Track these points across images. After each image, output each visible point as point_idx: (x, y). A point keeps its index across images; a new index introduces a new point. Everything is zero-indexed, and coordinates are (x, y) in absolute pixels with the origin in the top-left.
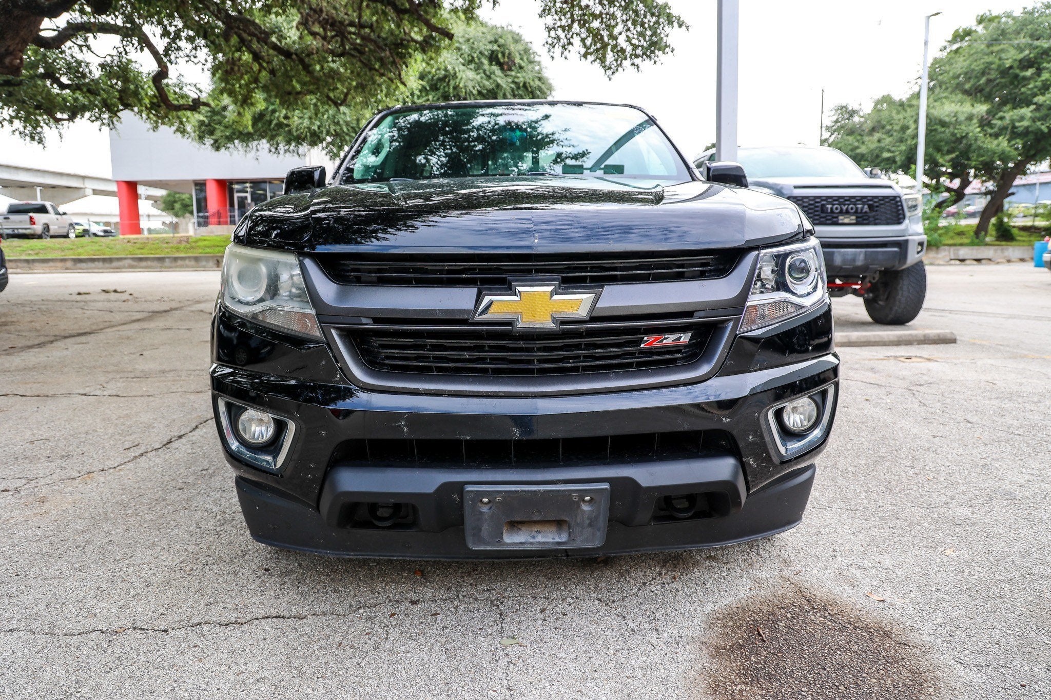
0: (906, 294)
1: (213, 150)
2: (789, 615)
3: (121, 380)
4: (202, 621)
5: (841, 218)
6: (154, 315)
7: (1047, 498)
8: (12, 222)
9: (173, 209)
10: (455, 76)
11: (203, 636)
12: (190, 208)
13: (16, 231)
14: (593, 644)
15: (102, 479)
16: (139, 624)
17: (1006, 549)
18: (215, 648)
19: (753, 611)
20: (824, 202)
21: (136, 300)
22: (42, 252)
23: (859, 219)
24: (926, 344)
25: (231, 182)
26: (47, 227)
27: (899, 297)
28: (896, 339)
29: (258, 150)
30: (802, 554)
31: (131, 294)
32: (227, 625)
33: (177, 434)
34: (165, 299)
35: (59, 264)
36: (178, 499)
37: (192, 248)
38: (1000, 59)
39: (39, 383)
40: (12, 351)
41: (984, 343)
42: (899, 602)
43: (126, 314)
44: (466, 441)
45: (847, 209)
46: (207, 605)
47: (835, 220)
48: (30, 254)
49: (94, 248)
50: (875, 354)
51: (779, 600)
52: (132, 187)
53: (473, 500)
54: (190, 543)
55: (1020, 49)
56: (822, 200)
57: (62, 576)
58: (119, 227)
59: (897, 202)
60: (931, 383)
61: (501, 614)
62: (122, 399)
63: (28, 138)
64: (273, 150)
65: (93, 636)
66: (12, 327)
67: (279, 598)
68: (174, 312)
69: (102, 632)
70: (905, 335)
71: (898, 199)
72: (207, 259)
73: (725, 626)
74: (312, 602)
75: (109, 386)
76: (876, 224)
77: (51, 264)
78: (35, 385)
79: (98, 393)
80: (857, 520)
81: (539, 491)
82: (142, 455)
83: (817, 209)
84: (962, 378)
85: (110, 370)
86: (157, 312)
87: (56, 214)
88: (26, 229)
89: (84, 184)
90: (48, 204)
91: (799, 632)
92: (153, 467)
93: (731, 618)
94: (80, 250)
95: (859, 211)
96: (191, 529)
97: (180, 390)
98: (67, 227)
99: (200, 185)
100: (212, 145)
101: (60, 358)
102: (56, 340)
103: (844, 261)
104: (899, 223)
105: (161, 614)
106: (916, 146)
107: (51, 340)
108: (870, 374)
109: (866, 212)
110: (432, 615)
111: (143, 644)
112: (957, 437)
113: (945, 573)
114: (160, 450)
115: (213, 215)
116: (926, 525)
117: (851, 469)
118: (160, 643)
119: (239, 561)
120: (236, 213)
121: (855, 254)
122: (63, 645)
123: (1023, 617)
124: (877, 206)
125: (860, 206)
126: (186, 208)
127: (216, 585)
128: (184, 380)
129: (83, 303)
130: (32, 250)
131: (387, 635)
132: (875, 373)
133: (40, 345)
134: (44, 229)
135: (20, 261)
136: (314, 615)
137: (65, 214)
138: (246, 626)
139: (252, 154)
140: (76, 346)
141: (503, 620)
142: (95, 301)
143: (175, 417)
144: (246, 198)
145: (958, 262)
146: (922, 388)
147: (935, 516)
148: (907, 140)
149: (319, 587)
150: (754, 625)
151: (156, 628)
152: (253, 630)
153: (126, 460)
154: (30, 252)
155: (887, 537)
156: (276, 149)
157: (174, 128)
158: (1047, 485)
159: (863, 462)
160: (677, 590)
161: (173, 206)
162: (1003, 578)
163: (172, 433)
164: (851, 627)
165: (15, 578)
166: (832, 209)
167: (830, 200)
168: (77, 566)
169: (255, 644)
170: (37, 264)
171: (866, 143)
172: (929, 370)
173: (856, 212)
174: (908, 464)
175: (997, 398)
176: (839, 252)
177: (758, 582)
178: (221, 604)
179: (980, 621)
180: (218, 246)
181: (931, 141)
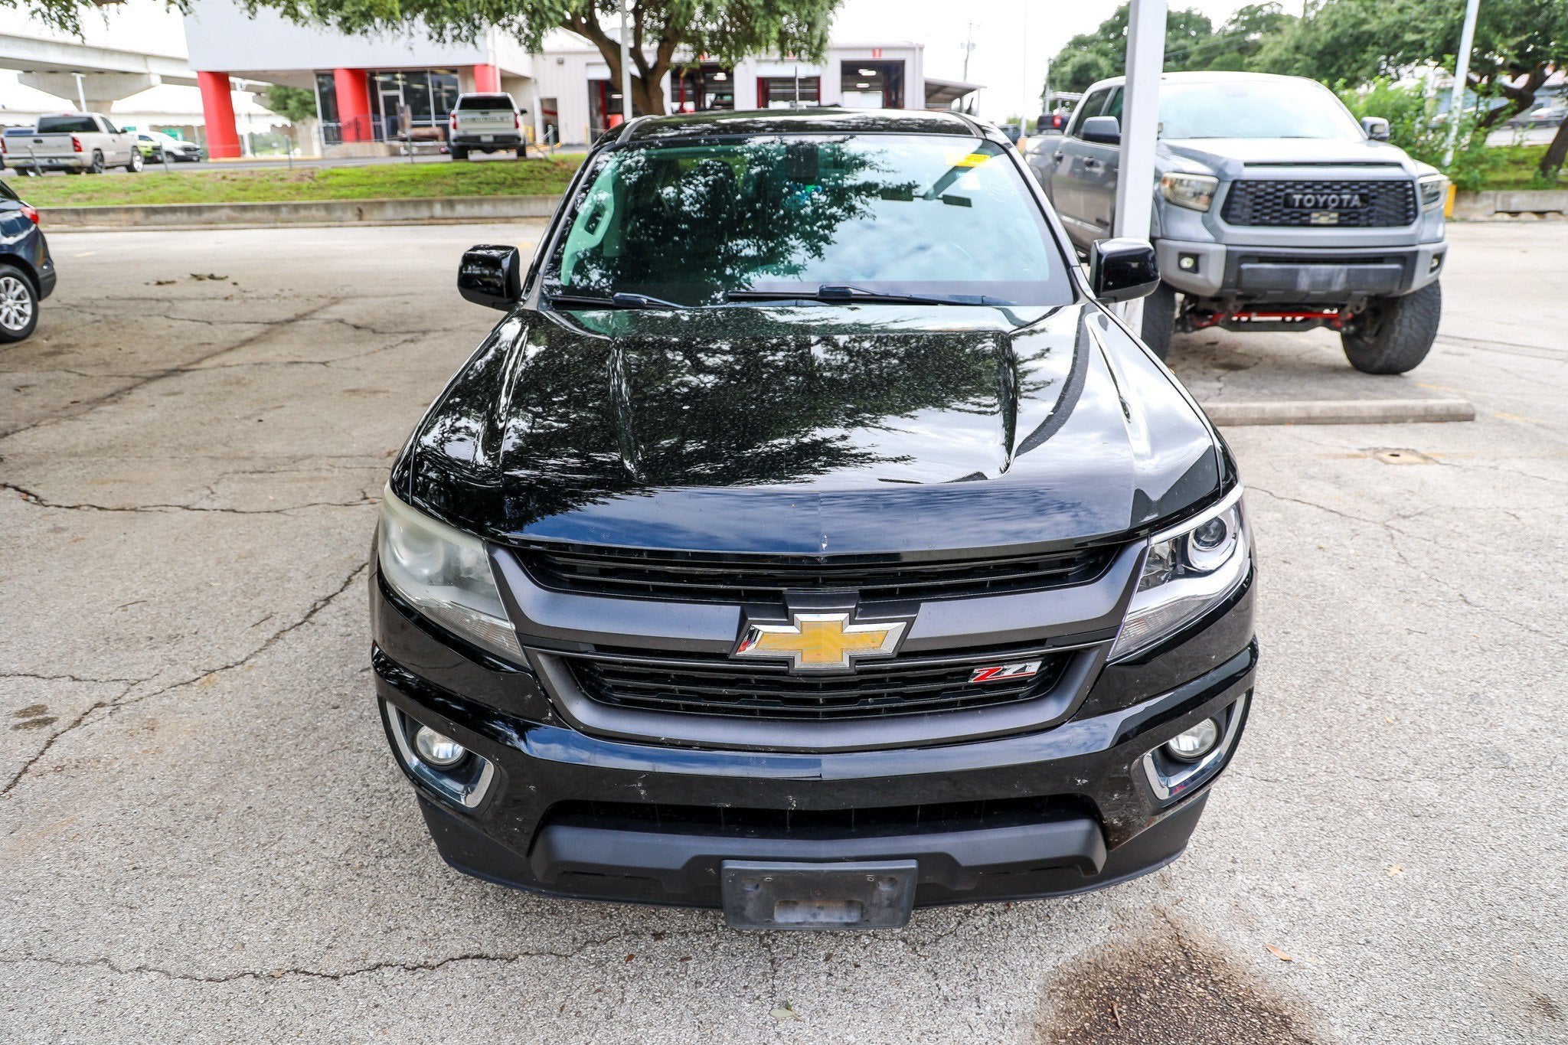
0: (1406, 331)
1: (342, 33)
2: (1157, 981)
3: (236, 477)
4: (382, 961)
5: (1314, 215)
6: (276, 328)
7: (1554, 767)
8: (47, 147)
9: (286, 108)
11: (385, 987)
12: (311, 107)
13: (54, 161)
14: (892, 1020)
15: (227, 686)
16: (300, 965)
17: (1476, 868)
18: (402, 1009)
19: (1110, 972)
20: (1289, 191)
21: (244, 296)
22: (96, 195)
23: (1343, 218)
24: (1427, 421)
25: (373, 72)
26: (99, 155)
27: (1396, 335)
28: (1381, 414)
29: (411, 35)
30: (1188, 864)
31: (235, 284)
32: (414, 969)
33: (323, 594)
34: (287, 293)
35: (124, 217)
36: (334, 727)
37: (320, 187)
39: (121, 481)
40: (75, 410)
41: (1517, 420)
42: (1310, 962)
43: (231, 327)
44: (725, 809)
45: (1326, 202)
46: (386, 932)
47: (1304, 218)
48: (78, 200)
49: (172, 189)
50: (1345, 443)
51: (1146, 953)
52: (221, 81)
53: (734, 879)
54: (356, 815)
56: (1287, 187)
57: (193, 873)
58: (205, 133)
59: (1408, 190)
60: (1421, 514)
61: (772, 962)
62: (240, 516)
63: (56, 25)
64: (436, 36)
65: (245, 982)
66: (71, 355)
67: (480, 922)
68: (301, 322)
69: (256, 977)
70: (1396, 408)
71: (1410, 186)
72: (344, 207)
73: (1069, 996)
74: (524, 930)
75: (220, 490)
76: (1369, 225)
77: (112, 216)
78: (116, 486)
79: (205, 504)
80: (1273, 801)
81: (822, 871)
82: (277, 637)
83: (1277, 201)
84: (1470, 504)
85: (218, 455)
86: (277, 323)
87: (111, 132)
88: (68, 158)
89: (147, 67)
90: (97, 117)
91: (1167, 1013)
92: (295, 663)
93: (1079, 981)
94: (153, 193)
95: (1345, 204)
96: (355, 788)
97: (320, 500)
98: (130, 151)
99: (325, 76)
100: (339, 24)
101: (145, 426)
102: (136, 386)
103: (1314, 284)
104: (1406, 222)
105: (329, 947)
106: (1462, 21)
107: (129, 384)
108: (1330, 489)
109: (1355, 207)
110: (682, 960)
111: (310, 1000)
112: (1444, 633)
113: (1382, 911)
114: (302, 628)
115: (349, 125)
116: (1370, 815)
117: (1279, 695)
118: (331, 998)
119: (423, 851)
120: (383, 122)
121: (1331, 274)
122: (209, 997)
123: (1476, 999)
124: (1374, 198)
125: (1346, 197)
126: (306, 106)
127: (396, 896)
128: (325, 479)
129: (167, 304)
130: (81, 192)
131: (623, 993)
132: (1340, 487)
133: (114, 397)
134: (96, 156)
135: (66, 211)
136: (527, 953)
137: (124, 131)
138: (439, 973)
139: (404, 38)
140: (165, 399)
141: (776, 971)
142: (182, 299)
143: (318, 558)
144: (397, 98)
145: (1507, 217)
146: (1407, 522)
147: (1386, 797)
148: (1447, 11)
149: (531, 903)
150: (1108, 996)
151: (323, 972)
152: (449, 980)
153: (257, 647)
154: (79, 196)
155: (1311, 837)
156: (440, 35)
157: (280, 9)
158: (1558, 741)
159: (1297, 682)
160: (1010, 927)
161: (286, 104)
162: (1462, 924)
163: (316, 593)
164: (1237, 1006)
165: (132, 873)
166: (1301, 201)
167: (1300, 187)
168: (211, 853)
169: (453, 1004)
170: (90, 217)
171: (1379, 14)
172: (1423, 483)
173: (1340, 206)
174: (1362, 689)
175: (1516, 550)
176: (1307, 270)
177: (1121, 914)
178: (404, 931)
179: (1416, 1003)
180: (358, 185)
181: (1489, 13)
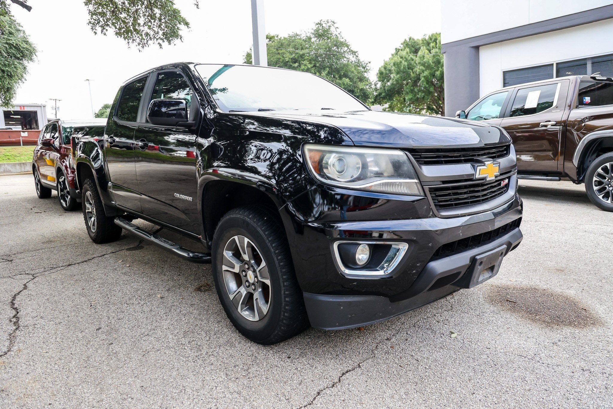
2: (505, 293)
4: (317, 391)
11: (335, 395)
19: (494, 296)
32: (333, 386)
38: (283, 57)
42: (520, 280)
46: (300, 384)
51: (493, 290)
53: (479, 263)
55: (291, 53)
73: (497, 303)
82: (12, 336)
93: (493, 300)
105: (287, 399)
136: (360, 363)
138: (344, 382)
150: (503, 300)
160: (461, 298)
164: (525, 291)
178: (306, 380)
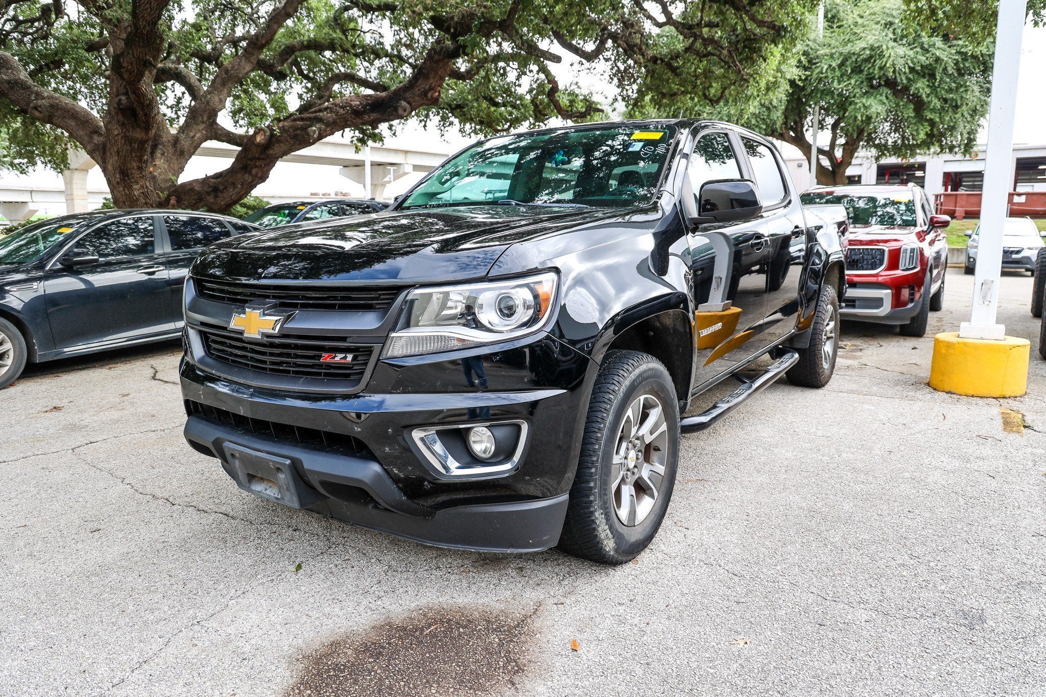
2: (480, 627)
4: (194, 505)
10: (881, 55)
16: (171, 498)
19: (463, 614)
32: (200, 510)
46: (210, 498)
53: (228, 452)
61: (322, 553)
65: (148, 497)
69: (153, 497)
73: (423, 614)
74: (254, 512)
81: (253, 455)
93: (440, 611)
110: (290, 540)
122: (132, 497)
136: (242, 519)
138: (205, 514)
141: (317, 557)
150: (442, 622)
151: (173, 502)
160: (448, 580)
165: (169, 459)
177: (514, 598)
